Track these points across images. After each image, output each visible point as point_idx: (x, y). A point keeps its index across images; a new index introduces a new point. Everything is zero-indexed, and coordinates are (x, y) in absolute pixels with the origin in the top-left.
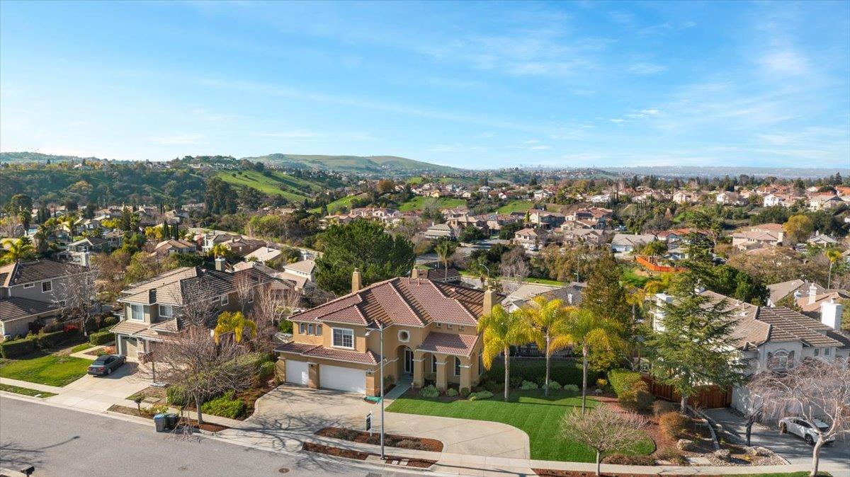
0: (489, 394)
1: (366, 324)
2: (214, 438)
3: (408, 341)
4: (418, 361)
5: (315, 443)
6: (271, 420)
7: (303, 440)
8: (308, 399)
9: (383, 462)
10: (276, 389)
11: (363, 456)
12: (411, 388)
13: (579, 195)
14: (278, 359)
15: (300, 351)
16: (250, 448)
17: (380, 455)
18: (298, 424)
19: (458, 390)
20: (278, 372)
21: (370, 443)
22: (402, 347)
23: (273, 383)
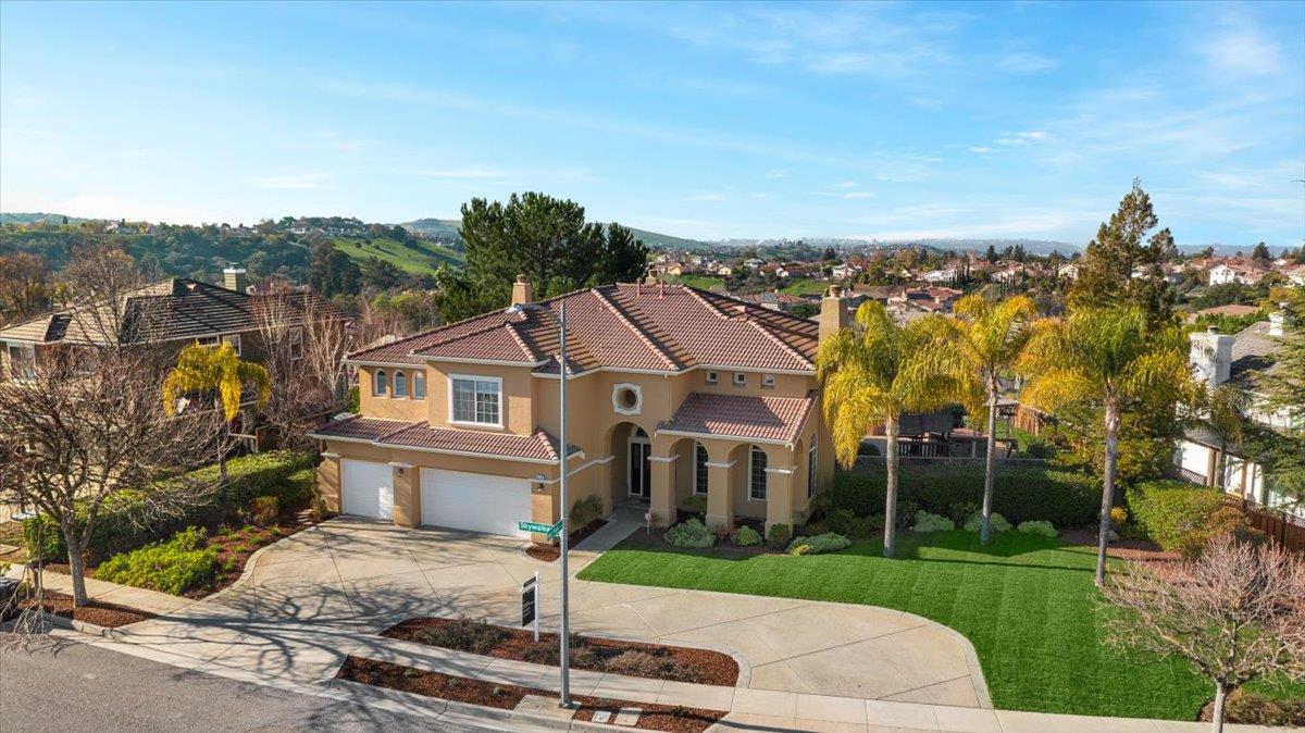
0: (841, 540)
1: (531, 361)
2: (107, 644)
3: (637, 410)
4: (661, 461)
5: (377, 658)
6: (275, 599)
7: (346, 650)
8: (387, 549)
9: (566, 716)
10: (312, 529)
11: (509, 697)
12: (643, 530)
13: (905, 271)
14: (323, 459)
15: (372, 436)
16: (190, 673)
17: (557, 695)
18: (346, 608)
19: (761, 530)
20: (321, 487)
21: (534, 661)
22: (624, 429)
23: (311, 515)
